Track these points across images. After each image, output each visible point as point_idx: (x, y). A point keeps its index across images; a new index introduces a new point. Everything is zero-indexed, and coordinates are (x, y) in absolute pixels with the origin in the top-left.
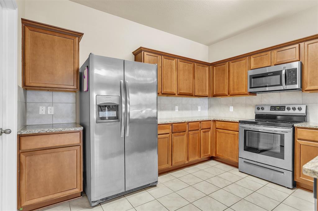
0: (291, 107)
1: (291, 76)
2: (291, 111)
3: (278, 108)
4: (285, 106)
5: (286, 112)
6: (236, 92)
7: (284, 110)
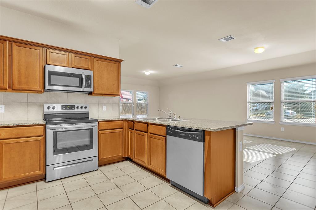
0: (80, 106)
1: (87, 81)
2: (80, 110)
3: (68, 107)
4: (74, 106)
5: (76, 110)
6: (26, 87)
7: (74, 109)
